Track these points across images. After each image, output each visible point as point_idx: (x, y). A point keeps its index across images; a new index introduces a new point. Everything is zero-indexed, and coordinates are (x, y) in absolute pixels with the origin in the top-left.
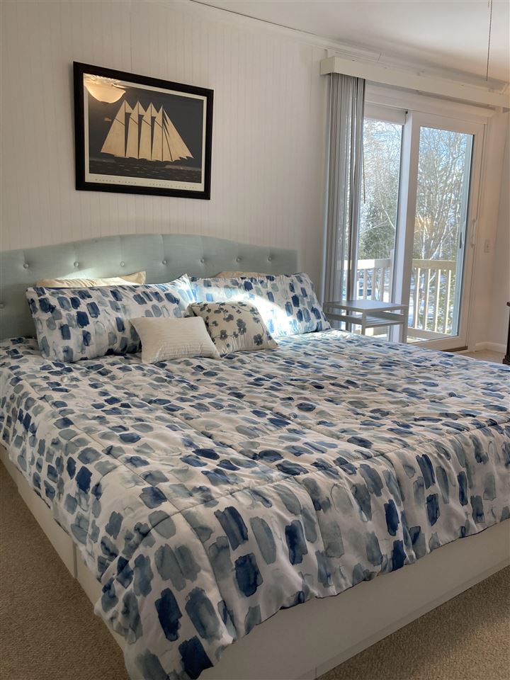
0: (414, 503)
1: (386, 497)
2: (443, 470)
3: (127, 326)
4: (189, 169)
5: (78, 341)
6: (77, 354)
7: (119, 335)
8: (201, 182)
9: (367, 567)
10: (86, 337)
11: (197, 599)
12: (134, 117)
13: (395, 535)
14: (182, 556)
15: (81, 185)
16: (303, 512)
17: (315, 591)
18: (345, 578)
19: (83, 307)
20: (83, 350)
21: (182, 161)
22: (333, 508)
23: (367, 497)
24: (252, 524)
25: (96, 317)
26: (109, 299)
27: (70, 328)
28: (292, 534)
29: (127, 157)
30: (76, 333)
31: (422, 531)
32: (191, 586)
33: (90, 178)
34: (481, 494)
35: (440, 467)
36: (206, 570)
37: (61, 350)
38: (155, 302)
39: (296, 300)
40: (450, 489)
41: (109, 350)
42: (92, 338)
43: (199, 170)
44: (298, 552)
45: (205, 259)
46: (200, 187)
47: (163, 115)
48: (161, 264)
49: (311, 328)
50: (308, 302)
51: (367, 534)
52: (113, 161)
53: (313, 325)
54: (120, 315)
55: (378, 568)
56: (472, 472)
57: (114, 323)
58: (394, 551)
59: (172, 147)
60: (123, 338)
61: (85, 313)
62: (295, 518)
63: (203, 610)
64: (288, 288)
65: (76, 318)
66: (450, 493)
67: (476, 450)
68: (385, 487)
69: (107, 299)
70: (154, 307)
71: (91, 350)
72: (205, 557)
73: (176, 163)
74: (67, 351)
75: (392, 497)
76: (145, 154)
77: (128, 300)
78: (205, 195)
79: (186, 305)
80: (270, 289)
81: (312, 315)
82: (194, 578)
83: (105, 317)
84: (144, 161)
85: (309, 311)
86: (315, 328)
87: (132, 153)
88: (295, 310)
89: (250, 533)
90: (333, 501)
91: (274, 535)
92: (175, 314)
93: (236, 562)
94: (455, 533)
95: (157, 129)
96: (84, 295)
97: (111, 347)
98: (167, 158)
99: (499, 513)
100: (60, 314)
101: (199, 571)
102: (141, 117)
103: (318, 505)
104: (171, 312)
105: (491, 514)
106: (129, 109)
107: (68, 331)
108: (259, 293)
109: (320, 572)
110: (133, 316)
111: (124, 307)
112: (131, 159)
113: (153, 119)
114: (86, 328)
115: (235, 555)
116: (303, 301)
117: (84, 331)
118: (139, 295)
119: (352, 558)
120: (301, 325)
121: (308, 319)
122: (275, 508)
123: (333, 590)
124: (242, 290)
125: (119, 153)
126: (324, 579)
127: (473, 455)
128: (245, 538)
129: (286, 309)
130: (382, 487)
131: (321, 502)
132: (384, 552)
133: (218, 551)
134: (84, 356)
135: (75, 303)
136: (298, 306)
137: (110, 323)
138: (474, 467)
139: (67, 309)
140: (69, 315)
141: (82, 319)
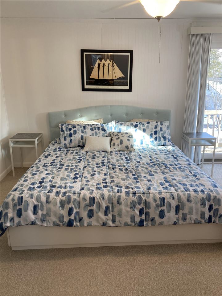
0: (83, 210)
1: (71, 205)
2: (99, 203)
3: (84, 138)
4: (123, 81)
5: (68, 142)
6: (68, 146)
7: (82, 141)
8: (128, 86)
9: (58, 222)
10: (71, 141)
11: (6, 214)
12: (102, 64)
13: (70, 217)
14: (7, 204)
15: (84, 89)
16: (41, 203)
17: (39, 223)
18: (50, 223)
19: (72, 131)
20: (70, 144)
21: (120, 78)
22: (51, 204)
23: (64, 204)
24: (24, 201)
25: (75, 134)
26: (82, 129)
27: (67, 138)
28: (35, 207)
29: (99, 79)
30: (68, 139)
31: (84, 219)
32: (6, 211)
33: (86, 87)
34: (116, 214)
35: (98, 202)
36: (11, 209)
37: (63, 144)
38: (97, 130)
39: (156, 133)
40: (101, 210)
41: (78, 145)
42: (73, 141)
43: (127, 81)
44: (36, 212)
45: (127, 114)
46: (127, 87)
47: (113, 62)
48: (110, 116)
49: (161, 144)
50: (162, 133)
51: (60, 214)
52: (94, 81)
53: (162, 143)
54: (83, 134)
55: (61, 224)
56: (115, 207)
57: (80, 137)
58: (69, 221)
59: (116, 73)
60: (83, 142)
61: (72, 133)
62: (37, 203)
63: (6, 217)
64: (154, 127)
65: (69, 134)
66: (100, 211)
67: (118, 200)
68: (72, 203)
69: (81, 129)
70: (96, 133)
71: (72, 145)
72: (12, 206)
73: (118, 79)
74: (65, 144)
75: (73, 206)
76: (106, 77)
77: (88, 130)
78: (130, 90)
79: (108, 132)
80: (145, 127)
81: (162, 139)
82: (7, 210)
83: (78, 135)
84: (105, 79)
85: (161, 137)
86: (163, 144)
87: (101, 77)
88: (154, 136)
89: (23, 204)
90: (52, 202)
91: (29, 206)
92: (102, 135)
93: (18, 209)
94: (100, 224)
95: (110, 68)
96: (74, 127)
97: (79, 144)
98: (114, 78)
99: (123, 223)
100: (65, 132)
101: (9, 208)
102: (104, 64)
103: (47, 202)
104: (101, 135)
105: (119, 222)
106: (100, 62)
107: (66, 138)
108: (140, 129)
109: (41, 219)
110: (87, 135)
111: (85, 132)
112: (101, 79)
113: (109, 64)
114: (71, 138)
115: (18, 208)
116: (159, 133)
117: (70, 139)
118: (92, 128)
119: (54, 219)
120: (156, 143)
121: (160, 140)
122: (33, 200)
123: (45, 224)
124: (133, 127)
125: (96, 78)
126: (43, 221)
127: (116, 201)
128: (21, 204)
129: (150, 135)
130: (71, 202)
131: (48, 201)
132: (65, 220)
133: (15, 205)
134: (70, 146)
135: (70, 129)
136: (156, 135)
137: (79, 137)
138: (116, 205)
139: (67, 132)
140: (67, 133)
141: (71, 135)
